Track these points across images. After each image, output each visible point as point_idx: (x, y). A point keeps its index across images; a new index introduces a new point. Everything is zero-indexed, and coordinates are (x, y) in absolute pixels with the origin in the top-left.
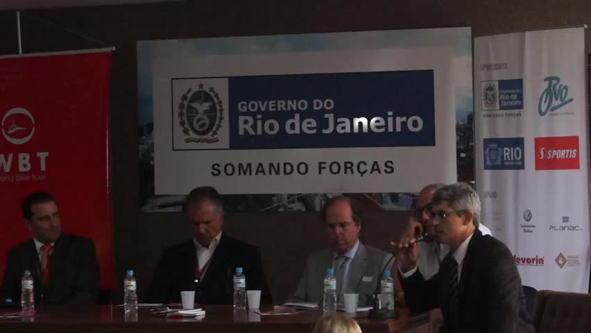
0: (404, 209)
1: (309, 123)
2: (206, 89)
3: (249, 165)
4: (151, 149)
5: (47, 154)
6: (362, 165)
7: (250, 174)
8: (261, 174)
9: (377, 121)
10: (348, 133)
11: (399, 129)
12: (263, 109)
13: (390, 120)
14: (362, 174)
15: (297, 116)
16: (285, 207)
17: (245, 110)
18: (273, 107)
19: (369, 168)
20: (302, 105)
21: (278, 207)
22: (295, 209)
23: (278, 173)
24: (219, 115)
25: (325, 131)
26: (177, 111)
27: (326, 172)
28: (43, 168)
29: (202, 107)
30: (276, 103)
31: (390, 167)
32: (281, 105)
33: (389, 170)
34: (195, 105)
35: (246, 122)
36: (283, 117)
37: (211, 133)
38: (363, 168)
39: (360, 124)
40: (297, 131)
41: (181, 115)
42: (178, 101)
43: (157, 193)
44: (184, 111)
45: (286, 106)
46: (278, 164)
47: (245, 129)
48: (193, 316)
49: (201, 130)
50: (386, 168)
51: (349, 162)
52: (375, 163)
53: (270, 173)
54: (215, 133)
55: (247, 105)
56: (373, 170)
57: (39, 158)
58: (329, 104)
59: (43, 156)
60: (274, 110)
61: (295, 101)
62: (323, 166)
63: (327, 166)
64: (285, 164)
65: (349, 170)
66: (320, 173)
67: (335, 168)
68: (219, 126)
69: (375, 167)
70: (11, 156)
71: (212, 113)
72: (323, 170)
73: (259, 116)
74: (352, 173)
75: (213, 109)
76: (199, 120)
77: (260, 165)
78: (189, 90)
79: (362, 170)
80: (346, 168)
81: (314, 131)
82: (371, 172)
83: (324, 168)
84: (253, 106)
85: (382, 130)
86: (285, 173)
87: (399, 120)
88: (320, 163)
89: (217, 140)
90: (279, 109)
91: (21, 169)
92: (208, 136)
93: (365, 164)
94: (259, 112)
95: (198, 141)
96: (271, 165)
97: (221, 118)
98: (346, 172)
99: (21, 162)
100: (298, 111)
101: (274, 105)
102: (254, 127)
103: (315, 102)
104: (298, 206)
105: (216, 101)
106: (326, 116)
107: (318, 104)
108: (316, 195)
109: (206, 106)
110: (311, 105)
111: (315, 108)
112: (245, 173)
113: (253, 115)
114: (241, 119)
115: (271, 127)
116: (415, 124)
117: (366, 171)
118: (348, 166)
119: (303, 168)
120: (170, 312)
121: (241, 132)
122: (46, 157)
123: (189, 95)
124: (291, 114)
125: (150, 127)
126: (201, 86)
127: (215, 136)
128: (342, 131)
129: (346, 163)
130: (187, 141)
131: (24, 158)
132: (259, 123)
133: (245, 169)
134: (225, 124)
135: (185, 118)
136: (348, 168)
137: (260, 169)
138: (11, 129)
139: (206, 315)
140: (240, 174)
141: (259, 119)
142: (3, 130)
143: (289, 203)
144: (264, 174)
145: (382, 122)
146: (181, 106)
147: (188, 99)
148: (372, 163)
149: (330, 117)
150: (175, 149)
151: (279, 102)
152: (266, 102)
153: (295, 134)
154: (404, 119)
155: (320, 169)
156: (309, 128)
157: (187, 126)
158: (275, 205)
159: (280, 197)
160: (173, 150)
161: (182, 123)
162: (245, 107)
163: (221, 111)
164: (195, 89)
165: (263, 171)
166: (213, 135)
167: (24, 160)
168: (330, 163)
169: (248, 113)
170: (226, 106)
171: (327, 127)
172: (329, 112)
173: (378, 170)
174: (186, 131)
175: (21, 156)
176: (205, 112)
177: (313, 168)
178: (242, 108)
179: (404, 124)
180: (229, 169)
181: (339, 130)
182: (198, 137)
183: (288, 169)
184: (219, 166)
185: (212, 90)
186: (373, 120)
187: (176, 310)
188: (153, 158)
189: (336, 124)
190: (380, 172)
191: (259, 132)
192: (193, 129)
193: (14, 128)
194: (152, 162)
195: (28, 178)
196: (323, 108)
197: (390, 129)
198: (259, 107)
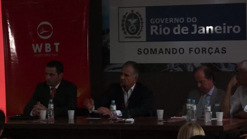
0: (231, 71)
1: (185, 29)
2: (135, 12)
3: (156, 49)
4: (108, 41)
5: (58, 44)
6: (210, 49)
7: (156, 53)
8: (161, 54)
9: (218, 28)
10: (204, 34)
11: (228, 32)
12: (162, 22)
13: (224, 27)
14: (211, 54)
15: (179, 26)
16: (173, 70)
17: (154, 23)
18: (167, 21)
19: (214, 50)
20: (182, 20)
21: (169, 69)
22: (178, 71)
23: (169, 53)
24: (141, 25)
25: (192, 33)
26: (121, 23)
28: (57, 50)
29: (133, 21)
30: (169, 20)
31: (224, 51)
32: (171, 20)
33: (224, 52)
34: (130, 20)
35: (154, 28)
36: (172, 26)
37: (137, 34)
38: (211, 51)
39: (210, 29)
40: (179, 33)
41: (123, 25)
42: (121, 18)
43: (111, 62)
44: (124, 23)
45: (174, 21)
46: (170, 49)
47: (154, 32)
48: (130, 122)
49: (132, 32)
50: (222, 51)
51: (204, 48)
52: (217, 48)
53: (166, 53)
54: (139, 34)
55: (155, 20)
56: (216, 52)
57: (55, 46)
58: (194, 20)
59: (57, 44)
60: (168, 22)
61: (178, 19)
62: (191, 50)
63: (193, 50)
64: (173, 49)
65: (204, 52)
66: (190, 53)
67: (197, 51)
68: (141, 30)
69: (217, 50)
70: (41, 45)
71: (138, 24)
72: (191, 52)
73: (161, 26)
74: (206, 53)
75: (138, 22)
76: (131, 28)
77: (161, 49)
78: (127, 13)
79: (210, 52)
80: (203, 51)
81: (187, 33)
82: (215, 53)
83: (192, 51)
84: (158, 21)
85: (221, 32)
86: (173, 53)
87: (229, 28)
88: (190, 49)
89: (140, 37)
90: (170, 22)
91: (47, 51)
92: (136, 35)
93: (212, 49)
94: (160, 23)
95: (131, 38)
96: (166, 49)
97: (142, 27)
98: (202, 53)
99: (46, 48)
100: (179, 23)
101: (168, 20)
102: (158, 31)
103: (188, 18)
104: (179, 69)
105: (140, 18)
106: (193, 25)
107: (189, 20)
108: (188, 64)
109: (135, 21)
110: (185, 20)
111: (188, 22)
112: (154, 53)
113: (158, 25)
114: (152, 27)
115: (167, 31)
116: (237, 29)
117: (212, 52)
118: (204, 50)
119: (181, 51)
120: (119, 120)
121: (152, 33)
122: (59, 46)
123: (127, 16)
124: (176, 25)
125: (108, 31)
126: (132, 11)
127: (139, 35)
128: (201, 33)
129: (203, 48)
130: (126, 38)
131: (48, 46)
132: (161, 29)
133: (154, 51)
134: (144, 29)
135: (125, 27)
136: (204, 51)
138: (42, 32)
139: (135, 121)
140: (151, 54)
141: (161, 27)
142: (38, 32)
143: (175, 67)
144: (163, 53)
145: (221, 29)
146: (123, 21)
147: (126, 18)
149: (195, 26)
150: (120, 41)
151: (170, 19)
152: (164, 19)
154: (231, 27)
155: (190, 51)
156: (185, 32)
157: (125, 30)
158: (168, 69)
159: (170, 64)
160: (119, 42)
161: (123, 29)
162: (154, 21)
163: (142, 23)
164: (130, 12)
165: (162, 52)
166: (138, 35)
168: (195, 48)
169: (155, 24)
170: (144, 20)
171: (193, 31)
172: (194, 24)
173: (218, 52)
174: (125, 33)
175: (46, 44)
176: (135, 23)
177: (187, 51)
178: (152, 22)
179: (231, 30)
180: (146, 51)
181: (199, 32)
182: (131, 36)
183: (174, 51)
184: (141, 49)
185: (137, 13)
186: (216, 28)
187: (122, 119)
188: (109, 46)
189: (198, 29)
190: (219, 53)
191: (161, 33)
192: (129, 32)
193: (43, 31)
194: (109, 48)
195: (50, 55)
196: (192, 22)
197: (224, 32)
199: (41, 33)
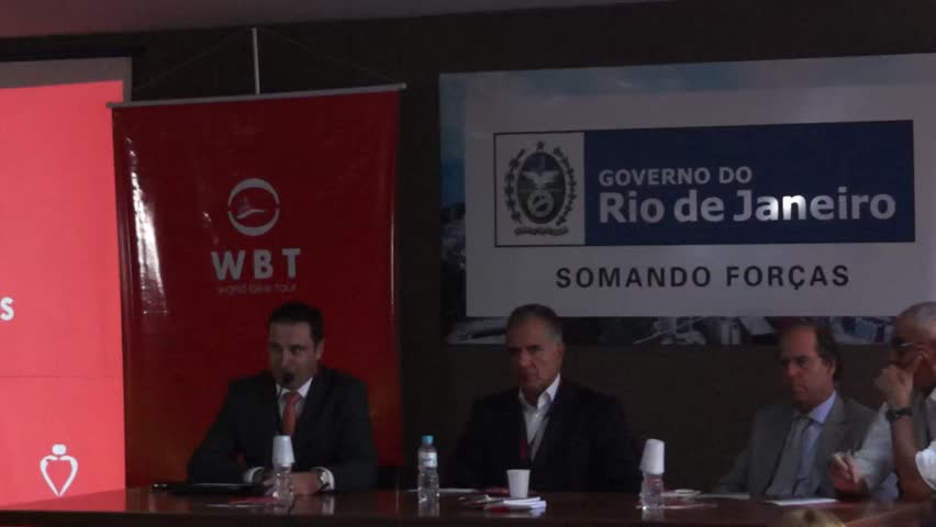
0: (864, 342)
1: (713, 204)
2: (549, 150)
3: (616, 271)
4: (461, 245)
5: (297, 251)
6: (796, 272)
7: (618, 285)
8: (634, 286)
9: (821, 202)
10: (775, 222)
11: (856, 215)
12: (639, 182)
13: (843, 200)
14: (797, 286)
15: (693, 193)
16: (673, 336)
17: (610, 183)
18: (654, 179)
19: (808, 276)
20: (703, 175)
21: (660, 338)
22: (689, 341)
23: (661, 284)
24: (568, 192)
25: (737, 218)
26: (502, 184)
27: (739, 282)
28: (292, 272)
29: (542, 179)
30: (660, 175)
31: (841, 273)
32: (668, 176)
33: (840, 280)
34: (532, 175)
35: (611, 202)
36: (670, 194)
37: (557, 219)
38: (797, 276)
39: (794, 206)
40: (693, 217)
41: (509, 191)
42: (504, 168)
43: (470, 313)
44: (514, 184)
45: (676, 178)
46: (663, 271)
47: (610, 216)
48: (526, 510)
49: (540, 214)
50: (835, 277)
51: (775, 268)
52: (818, 269)
53: (650, 284)
54: (562, 220)
55: (614, 176)
56: (814, 279)
57: (286, 258)
58: (744, 175)
59: (291, 254)
60: (657, 183)
61: (690, 170)
62: (733, 272)
63: (741, 272)
64: (673, 270)
65: (775, 281)
66: (729, 283)
67: (753, 276)
68: (569, 209)
69: (818, 276)
70: (242, 255)
71: (558, 188)
72: (733, 280)
73: (633, 193)
74: (781, 283)
75: (560, 182)
76: (537, 199)
77: (634, 271)
78: (522, 152)
79: (797, 280)
80: (771, 277)
81: (720, 218)
82: (812, 284)
83: (736, 276)
84: (623, 177)
85: (831, 216)
86: (673, 284)
87: (857, 200)
88: (729, 269)
89: (565, 231)
90: (664, 182)
91: (258, 274)
92: (552, 224)
93: (802, 270)
94: (632, 186)
95: (535, 232)
96: (651, 271)
97: (573, 197)
98: (770, 283)
99: (258, 264)
100: (694, 185)
101: (656, 176)
102: (625, 211)
103: (722, 170)
104: (694, 337)
105: (565, 169)
106: (740, 193)
107: (727, 174)
108: (723, 319)
109: (549, 177)
110: (715, 175)
111: (722, 181)
112: (609, 284)
113: (623, 191)
114: (604, 197)
115: (652, 211)
116: (883, 207)
117: (802, 282)
118: (775, 274)
119: (701, 276)
120: (491, 502)
121: (604, 219)
122: (297, 258)
123: (523, 159)
124: (683, 190)
125: (461, 210)
126: (541, 145)
127: (562, 225)
128: (766, 218)
129: (770, 269)
130: (519, 232)
131: (263, 258)
132: (633, 204)
133: (609, 275)
134: (579, 205)
135: (515, 197)
136: (775, 276)
137: (634, 277)
138: (243, 212)
139: (547, 508)
140: (601, 285)
141: (633, 198)
142: (230, 213)
143: (679, 331)
144: (640, 285)
145: (830, 204)
146: (510, 177)
147: (520, 167)
148: (814, 268)
149: (747, 195)
150: (498, 244)
151: (665, 171)
152: (643, 172)
153: (689, 222)
154: (865, 199)
155: (730, 277)
157: (518, 208)
158: (655, 335)
159: (664, 321)
160: (497, 246)
161: (511, 204)
162: (610, 179)
163: (573, 184)
164: (532, 149)
165: (638, 281)
166: (558, 224)
167: (263, 261)
168: (745, 268)
169: (615, 188)
170: (579, 177)
171: (741, 211)
172: (745, 187)
173: (823, 280)
174: (516, 217)
175: (258, 254)
176: (548, 186)
177: (719, 276)
178: (606, 181)
179: (865, 208)
180: (585, 278)
181: (761, 216)
183: (678, 277)
184: (567, 271)
185: (557, 151)
186: (815, 201)
187: (499, 499)
188: (464, 260)
189: (755, 206)
190: (825, 283)
191: (633, 218)
192: (528, 213)
193: (247, 210)
194: (462, 265)
195: (268, 289)
196: (735, 181)
197: (843, 215)
198: (632, 180)
199: (242, 216)
